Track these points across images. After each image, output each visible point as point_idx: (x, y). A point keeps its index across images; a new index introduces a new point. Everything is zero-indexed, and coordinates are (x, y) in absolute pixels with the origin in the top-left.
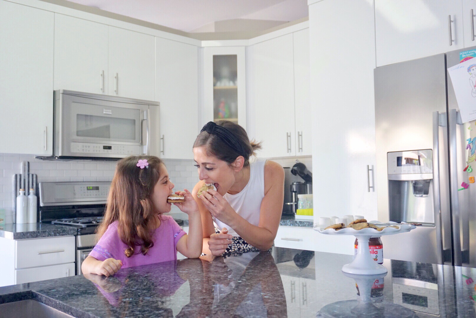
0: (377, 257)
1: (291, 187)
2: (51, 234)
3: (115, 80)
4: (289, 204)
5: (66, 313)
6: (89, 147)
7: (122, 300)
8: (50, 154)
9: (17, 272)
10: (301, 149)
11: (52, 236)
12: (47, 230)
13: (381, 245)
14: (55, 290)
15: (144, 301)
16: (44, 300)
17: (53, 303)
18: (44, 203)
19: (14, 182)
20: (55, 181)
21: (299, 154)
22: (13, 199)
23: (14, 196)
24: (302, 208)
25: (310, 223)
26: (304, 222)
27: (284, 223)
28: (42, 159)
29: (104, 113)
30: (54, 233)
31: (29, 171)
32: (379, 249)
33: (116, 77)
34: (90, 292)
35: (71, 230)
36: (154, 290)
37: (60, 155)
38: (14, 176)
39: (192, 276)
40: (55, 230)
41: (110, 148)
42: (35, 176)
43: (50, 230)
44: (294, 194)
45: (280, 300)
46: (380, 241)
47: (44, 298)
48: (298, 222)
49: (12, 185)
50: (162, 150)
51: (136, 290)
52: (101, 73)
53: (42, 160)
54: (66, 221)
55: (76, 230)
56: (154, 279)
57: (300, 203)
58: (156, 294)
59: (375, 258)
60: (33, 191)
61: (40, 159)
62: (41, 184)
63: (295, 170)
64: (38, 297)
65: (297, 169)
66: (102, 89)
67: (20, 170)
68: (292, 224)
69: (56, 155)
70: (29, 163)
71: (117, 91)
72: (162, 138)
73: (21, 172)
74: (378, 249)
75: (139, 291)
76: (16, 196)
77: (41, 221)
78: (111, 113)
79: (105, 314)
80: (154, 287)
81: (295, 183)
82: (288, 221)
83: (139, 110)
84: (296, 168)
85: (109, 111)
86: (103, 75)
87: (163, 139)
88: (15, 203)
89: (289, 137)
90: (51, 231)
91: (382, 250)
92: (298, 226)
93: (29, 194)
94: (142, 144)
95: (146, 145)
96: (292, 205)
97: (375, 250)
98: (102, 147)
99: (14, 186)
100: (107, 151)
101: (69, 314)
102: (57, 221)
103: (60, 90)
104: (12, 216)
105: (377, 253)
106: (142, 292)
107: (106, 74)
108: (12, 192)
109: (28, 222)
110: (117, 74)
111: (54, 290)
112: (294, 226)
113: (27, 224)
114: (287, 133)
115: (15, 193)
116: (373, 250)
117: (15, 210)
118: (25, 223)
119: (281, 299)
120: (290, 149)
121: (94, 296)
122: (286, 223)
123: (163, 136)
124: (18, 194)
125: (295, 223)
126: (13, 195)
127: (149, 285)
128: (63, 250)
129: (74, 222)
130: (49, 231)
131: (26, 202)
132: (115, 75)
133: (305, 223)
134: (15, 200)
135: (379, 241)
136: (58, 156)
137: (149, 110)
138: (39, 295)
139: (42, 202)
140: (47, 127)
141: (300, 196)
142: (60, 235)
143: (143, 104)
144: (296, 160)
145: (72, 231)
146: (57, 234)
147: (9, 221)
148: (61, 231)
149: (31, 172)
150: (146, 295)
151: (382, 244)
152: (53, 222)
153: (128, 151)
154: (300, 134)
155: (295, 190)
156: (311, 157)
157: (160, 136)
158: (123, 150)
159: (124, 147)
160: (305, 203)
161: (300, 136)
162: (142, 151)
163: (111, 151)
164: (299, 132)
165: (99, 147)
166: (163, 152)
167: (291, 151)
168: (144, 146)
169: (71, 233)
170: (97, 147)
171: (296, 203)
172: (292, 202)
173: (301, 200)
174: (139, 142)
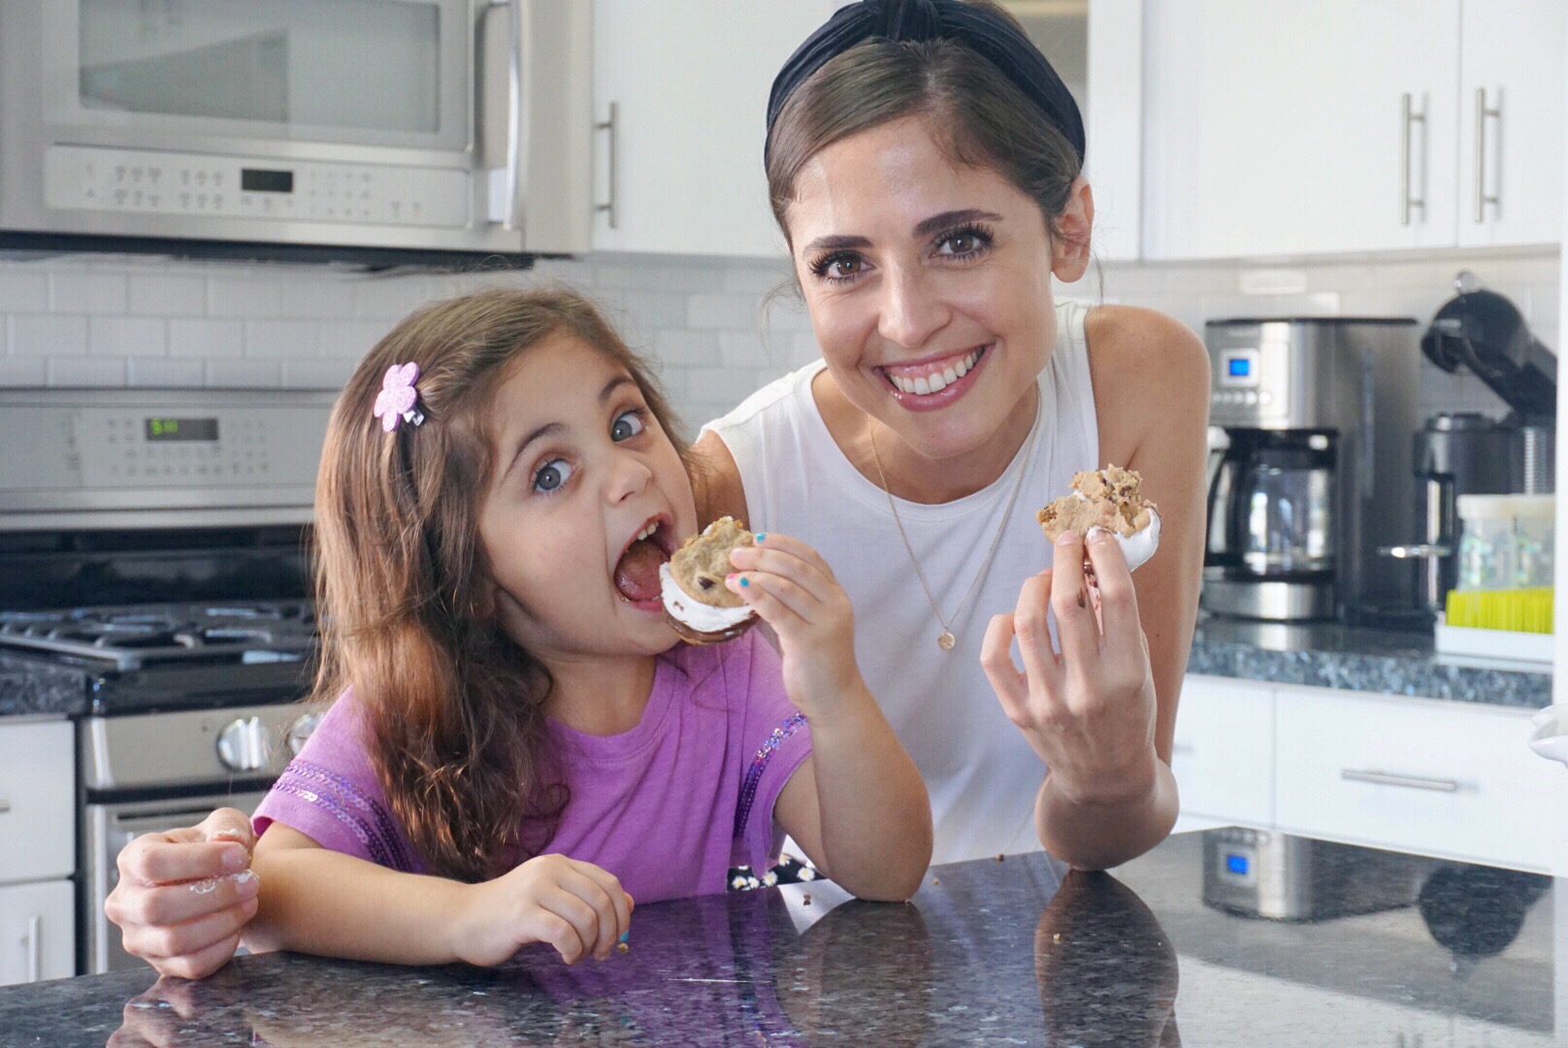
1: (1420, 443)
4: (1399, 552)
6: (155, 174)
10: (1495, 201)
21: (1475, 236)
24: (1483, 581)
25: (1529, 683)
26: (1491, 671)
27: (1364, 678)
35: (48, 684)
41: (282, 182)
44: (1434, 488)
48: (1453, 674)
50: (605, 200)
54: (21, 629)
55: (77, 683)
57: (1474, 551)
63: (1447, 339)
65: (1460, 329)
68: (1417, 686)
72: (605, 117)
81: (1445, 424)
82: (1390, 663)
84: (1453, 325)
87: (609, 126)
89: (1416, 126)
92: (1454, 699)
94: (480, 156)
95: (506, 165)
96: (1418, 565)
98: (237, 180)
100: (268, 203)
112: (1429, 696)
114: (1408, 98)
120: (1421, 204)
122: (1374, 674)
123: (614, 108)
125: (1435, 681)
129: (68, 637)
133: (1500, 682)
141: (1473, 507)
144: (1460, 276)
145: (54, 691)
153: (396, 206)
154: (1491, 104)
155: (1441, 466)
156: (1552, 253)
157: (592, 108)
158: (366, 195)
159: (366, 178)
160: (1506, 554)
161: (1490, 121)
162: (482, 202)
163: (290, 203)
164: (1482, 93)
165: (218, 177)
166: (609, 207)
167: (1423, 217)
168: (493, 168)
169: (52, 704)
170: (201, 176)
171: (1444, 551)
172: (1420, 538)
173: (1479, 531)
174: (462, 150)
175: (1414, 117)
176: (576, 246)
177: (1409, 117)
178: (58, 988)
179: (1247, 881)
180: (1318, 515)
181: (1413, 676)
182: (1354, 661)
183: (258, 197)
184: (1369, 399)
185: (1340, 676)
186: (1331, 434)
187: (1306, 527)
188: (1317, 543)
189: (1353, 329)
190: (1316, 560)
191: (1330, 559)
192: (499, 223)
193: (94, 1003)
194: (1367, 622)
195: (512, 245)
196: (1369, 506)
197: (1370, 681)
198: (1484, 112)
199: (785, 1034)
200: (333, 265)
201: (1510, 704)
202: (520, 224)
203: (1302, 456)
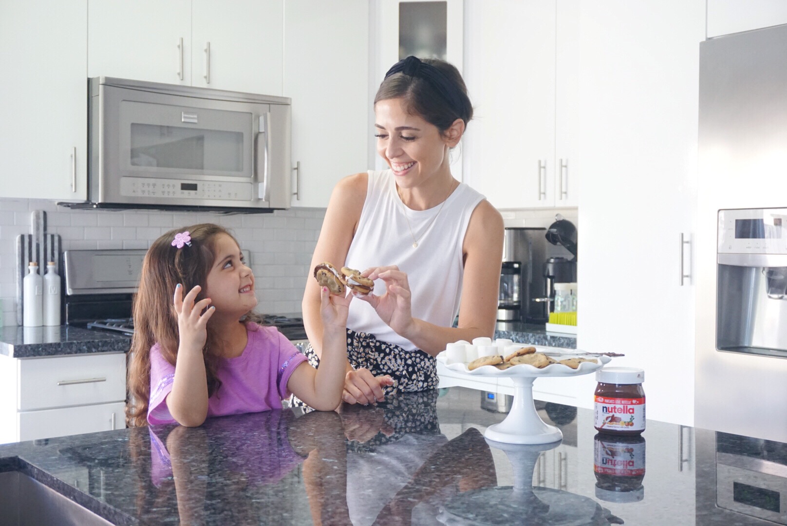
0: (632, 418)
1: (545, 267)
2: (81, 348)
3: (205, 55)
4: (538, 300)
5: (67, 497)
6: (154, 185)
7: (161, 479)
8: (82, 197)
9: (21, 415)
10: (565, 193)
11: (84, 352)
12: (75, 341)
13: (643, 399)
14: (56, 457)
15: (196, 482)
16: (36, 474)
17: (49, 479)
18: (73, 289)
19: (19, 249)
20: (95, 249)
21: (560, 204)
22: (17, 281)
23: (19, 275)
24: (561, 309)
25: (570, 341)
26: (560, 337)
27: (523, 339)
28: (69, 206)
29: (183, 120)
30: (86, 347)
31: (45, 229)
32: (638, 404)
33: (206, 51)
34: (113, 463)
35: (118, 342)
36: (219, 464)
37: (100, 201)
38: (17, 238)
39: (295, 441)
40: (89, 342)
41: (194, 187)
42: (56, 239)
43: (79, 341)
44: (549, 280)
45: (423, 491)
46: (641, 390)
47: (36, 470)
48: (549, 338)
49: (16, 254)
50: (296, 192)
51: (189, 462)
52: (178, 43)
53: (69, 208)
54: (112, 324)
55: (127, 342)
56: (228, 444)
57: (559, 299)
58: (220, 470)
59: (629, 420)
60: (54, 267)
61: (65, 206)
62: (67, 254)
63: (553, 235)
64: (28, 468)
65: (556, 232)
66: (179, 74)
67: (31, 226)
68: (538, 342)
69: (93, 201)
70: (45, 213)
71: (208, 78)
72: (296, 167)
73: (32, 231)
74: (635, 404)
75: (194, 464)
76: (23, 275)
77: (67, 323)
78: (196, 121)
79: (124, 502)
80: (221, 459)
81: (552, 261)
82: (531, 335)
83: (251, 113)
84: (554, 230)
85: (192, 116)
86: (181, 47)
87: (297, 169)
88: (21, 286)
89: (542, 170)
90: (81, 342)
91: (645, 406)
92: (549, 346)
93: (46, 272)
94: (256, 178)
95: (263, 182)
96: (544, 303)
97: (629, 407)
98: (180, 186)
99: (19, 256)
100: (189, 193)
101: (70, 498)
102: (97, 323)
103: (98, 78)
104: (16, 312)
105: (633, 413)
106: (198, 466)
107: (187, 44)
108: (16, 268)
109: (44, 325)
110: (209, 43)
111: (54, 457)
112: (542, 345)
113: (42, 328)
114: (540, 162)
115: (20, 270)
116: (627, 407)
117: (20, 301)
118: (38, 325)
119: (426, 489)
120: (544, 193)
121: (117, 470)
122: (526, 338)
123: (298, 163)
124: (26, 272)
125: (544, 341)
126: (17, 273)
127: (216, 454)
128: (103, 379)
129: (125, 327)
130: (78, 343)
131: (41, 286)
132: (205, 47)
133: (562, 341)
134: (21, 283)
135: (638, 390)
136: (97, 203)
137: (269, 114)
138: (28, 464)
139: (69, 288)
140: (75, 149)
141: (558, 286)
142: (98, 351)
143: (258, 103)
144: (557, 215)
145: (120, 344)
146: (94, 350)
147: (10, 321)
148: (100, 344)
149: (50, 231)
150: (203, 471)
151: (644, 397)
152: (90, 326)
153: (229, 194)
154: (564, 164)
155: (551, 274)
156: (576, 209)
157: (291, 163)
158: (220, 191)
159: (220, 186)
160: (569, 301)
161: (564, 169)
162: (257, 193)
163: (196, 194)
164: (561, 160)
165: (174, 186)
166: (297, 194)
167: (545, 197)
168: (259, 183)
169: (119, 348)
170: (168, 186)
171: (552, 300)
172: (546, 296)
173: (560, 294)
174: (250, 177)
175: (541, 167)
176: (287, 207)
177: (540, 167)
178: (97, 435)
179: (494, 401)
180: (516, 288)
181: (537, 339)
182: (520, 334)
183: (186, 192)
184: (531, 253)
185: (516, 338)
186: (519, 263)
187: (512, 293)
188: (515, 297)
189: (526, 231)
190: (515, 302)
191: (519, 302)
192: (262, 199)
193: (106, 439)
194: (528, 321)
195: (266, 206)
196: (531, 285)
197: (525, 340)
198: (562, 166)
199: (301, 447)
200: (210, 212)
201: (565, 347)
202: (268, 198)
203: (510, 271)
